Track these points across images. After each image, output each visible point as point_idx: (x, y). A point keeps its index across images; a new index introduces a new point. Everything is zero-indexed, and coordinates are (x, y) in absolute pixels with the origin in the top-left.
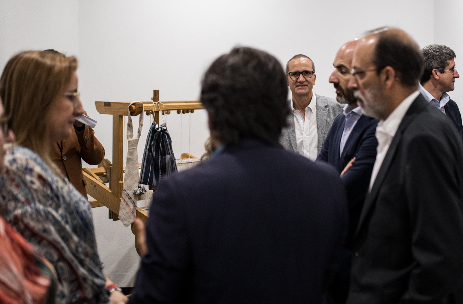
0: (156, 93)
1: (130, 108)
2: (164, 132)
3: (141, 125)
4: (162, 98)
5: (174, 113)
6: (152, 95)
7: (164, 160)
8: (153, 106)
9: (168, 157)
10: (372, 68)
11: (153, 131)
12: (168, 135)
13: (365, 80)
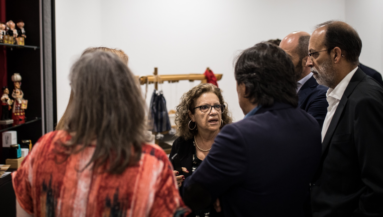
0: (156, 69)
1: (140, 79)
2: (161, 96)
3: (147, 91)
4: (160, 73)
5: (166, 83)
6: (153, 71)
7: (162, 115)
8: (154, 78)
9: (164, 113)
10: (324, 49)
11: (155, 95)
12: (164, 98)
13: (318, 58)
